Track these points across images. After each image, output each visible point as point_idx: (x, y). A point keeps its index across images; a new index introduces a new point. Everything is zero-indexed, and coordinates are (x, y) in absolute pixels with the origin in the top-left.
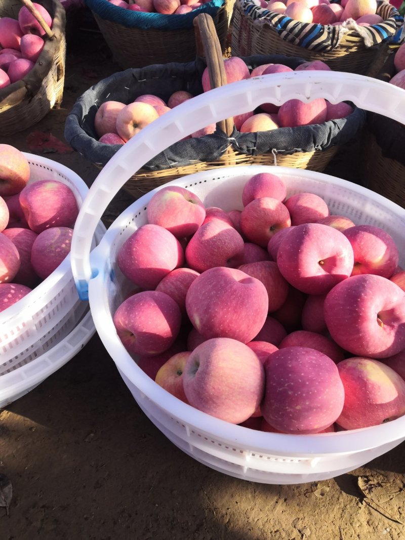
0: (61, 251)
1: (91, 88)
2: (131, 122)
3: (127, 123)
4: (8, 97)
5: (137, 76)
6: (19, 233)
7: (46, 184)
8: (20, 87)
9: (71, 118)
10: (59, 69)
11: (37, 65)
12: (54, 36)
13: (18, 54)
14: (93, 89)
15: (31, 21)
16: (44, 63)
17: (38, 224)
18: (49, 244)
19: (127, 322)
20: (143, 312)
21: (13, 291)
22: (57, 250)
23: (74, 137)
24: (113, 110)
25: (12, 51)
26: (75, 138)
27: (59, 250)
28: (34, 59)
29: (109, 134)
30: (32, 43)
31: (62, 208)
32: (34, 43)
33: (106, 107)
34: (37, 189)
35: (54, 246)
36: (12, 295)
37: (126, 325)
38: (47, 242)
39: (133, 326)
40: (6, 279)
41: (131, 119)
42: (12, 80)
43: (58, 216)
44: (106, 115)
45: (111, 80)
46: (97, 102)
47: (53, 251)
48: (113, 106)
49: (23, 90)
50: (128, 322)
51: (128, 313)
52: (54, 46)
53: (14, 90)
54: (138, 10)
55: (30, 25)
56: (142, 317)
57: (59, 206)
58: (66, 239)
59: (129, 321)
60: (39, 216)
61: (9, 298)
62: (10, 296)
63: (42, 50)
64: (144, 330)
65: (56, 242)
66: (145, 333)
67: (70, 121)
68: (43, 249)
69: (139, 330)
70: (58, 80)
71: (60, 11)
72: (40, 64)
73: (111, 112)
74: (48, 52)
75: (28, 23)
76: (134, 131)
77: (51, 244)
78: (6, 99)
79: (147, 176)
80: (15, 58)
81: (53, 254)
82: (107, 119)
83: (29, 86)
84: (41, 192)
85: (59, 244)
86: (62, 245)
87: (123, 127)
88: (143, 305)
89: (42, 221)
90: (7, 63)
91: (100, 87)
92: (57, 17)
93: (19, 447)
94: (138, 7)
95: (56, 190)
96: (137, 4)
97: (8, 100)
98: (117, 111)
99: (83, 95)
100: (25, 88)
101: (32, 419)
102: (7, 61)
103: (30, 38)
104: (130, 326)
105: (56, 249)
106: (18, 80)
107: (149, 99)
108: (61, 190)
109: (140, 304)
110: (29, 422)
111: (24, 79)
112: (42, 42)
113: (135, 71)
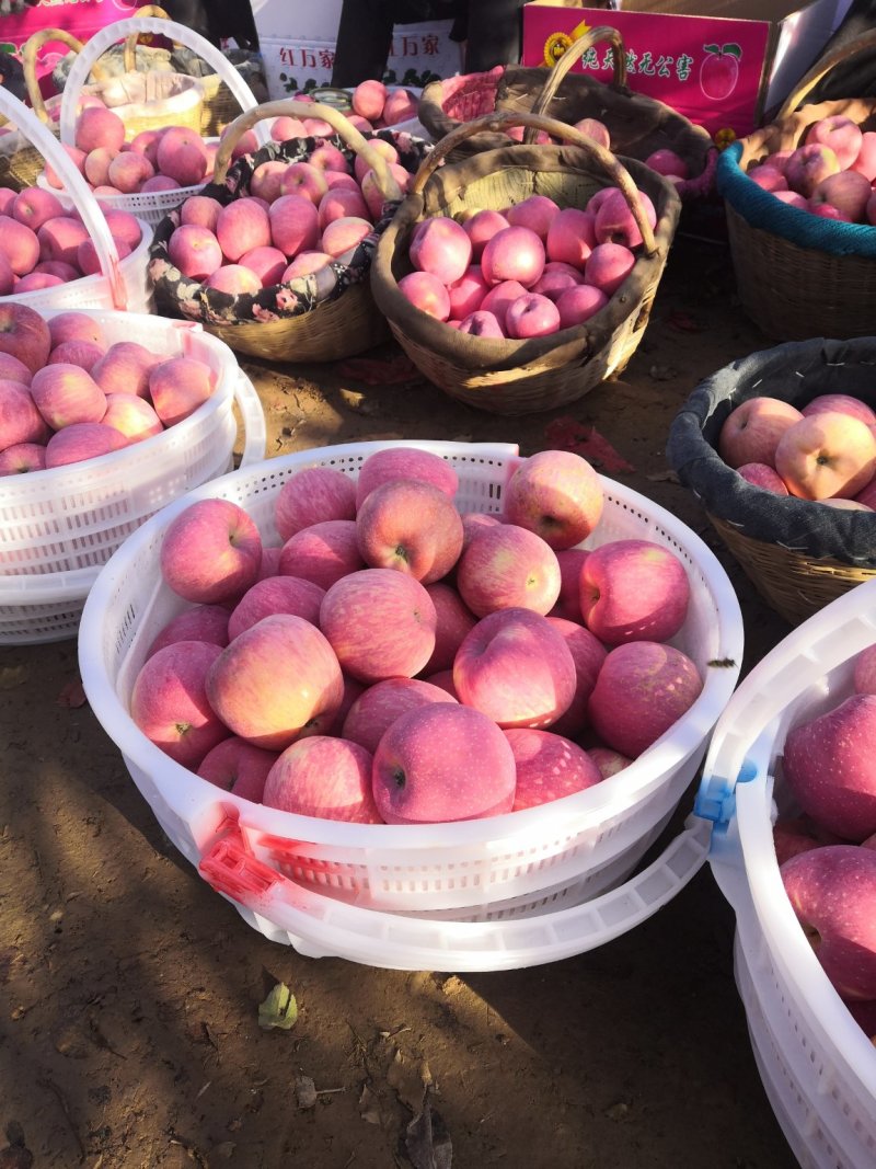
0: (663, 697)
1: (732, 365)
2: (817, 452)
3: (807, 451)
4: (551, 353)
5: (830, 354)
6: (572, 632)
7: (646, 549)
8: (576, 338)
9: (688, 421)
10: (643, 311)
11: (615, 302)
12: (657, 251)
13: (579, 275)
14: (736, 368)
15: (620, 221)
16: (627, 297)
17: (611, 625)
18: (643, 676)
19: (815, 905)
20: (860, 896)
21: (567, 755)
22: (656, 694)
23: (692, 462)
24: (773, 417)
25: (566, 266)
26: (696, 463)
27: (661, 693)
28: (610, 291)
29: (760, 466)
30: (613, 261)
31: (666, 605)
32: (616, 260)
33: (758, 409)
34: (630, 558)
35: (652, 683)
36: (567, 763)
37: (810, 911)
38: (638, 671)
39: (829, 919)
40: (547, 722)
41: (819, 445)
42: (565, 323)
43: (655, 619)
44: (754, 424)
45: (774, 355)
46: (734, 395)
47: (647, 693)
48: (774, 409)
49: (582, 342)
50: (820, 906)
51: (822, 885)
52: (652, 269)
53: (565, 341)
54: (832, 216)
55: (617, 226)
56: (856, 907)
57: (663, 599)
58: (677, 675)
59: (822, 907)
60: (621, 610)
61: (561, 768)
62: (563, 763)
63: (628, 274)
64: (855, 939)
65: (658, 676)
66: (856, 946)
67: (684, 427)
68: (628, 682)
69: (844, 934)
70: (634, 331)
71: (674, 204)
72: (621, 301)
73: (766, 420)
74: (639, 279)
75: (613, 223)
76: (818, 470)
77: (647, 679)
78: (546, 355)
79: (836, 573)
80: (573, 283)
81: (646, 699)
82: (754, 433)
83: (592, 338)
84: (636, 565)
85: (663, 682)
86: (668, 684)
87: (795, 459)
88: (862, 880)
89: (622, 620)
90: (556, 290)
91: (750, 365)
92: (668, 216)
93: (472, 1067)
94: (834, 211)
95: (664, 565)
96: (830, 204)
97: (549, 358)
98: (780, 420)
99: (715, 377)
100: (583, 340)
101: (505, 1016)
102: (558, 287)
103: (610, 250)
104: (821, 916)
105: (655, 689)
106: (574, 324)
107: (845, 406)
108: (672, 567)
109: (853, 876)
110: (497, 1021)
111: (588, 323)
112: (632, 259)
113: (830, 345)
